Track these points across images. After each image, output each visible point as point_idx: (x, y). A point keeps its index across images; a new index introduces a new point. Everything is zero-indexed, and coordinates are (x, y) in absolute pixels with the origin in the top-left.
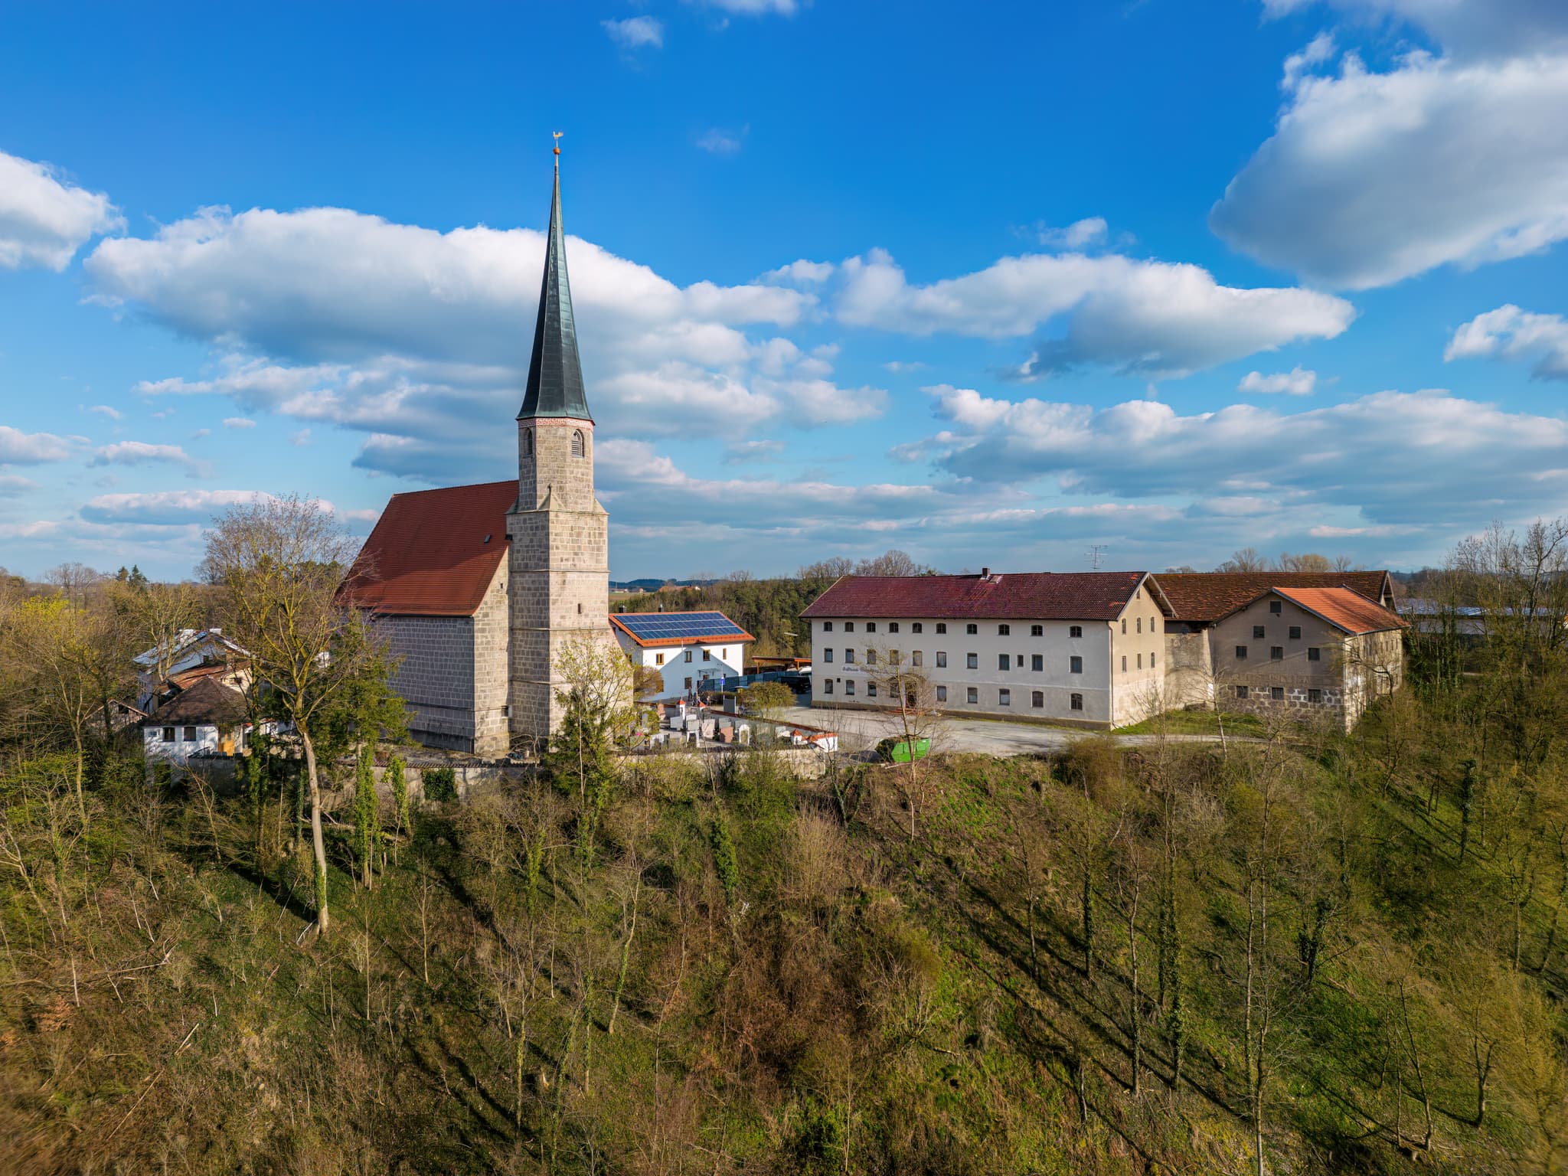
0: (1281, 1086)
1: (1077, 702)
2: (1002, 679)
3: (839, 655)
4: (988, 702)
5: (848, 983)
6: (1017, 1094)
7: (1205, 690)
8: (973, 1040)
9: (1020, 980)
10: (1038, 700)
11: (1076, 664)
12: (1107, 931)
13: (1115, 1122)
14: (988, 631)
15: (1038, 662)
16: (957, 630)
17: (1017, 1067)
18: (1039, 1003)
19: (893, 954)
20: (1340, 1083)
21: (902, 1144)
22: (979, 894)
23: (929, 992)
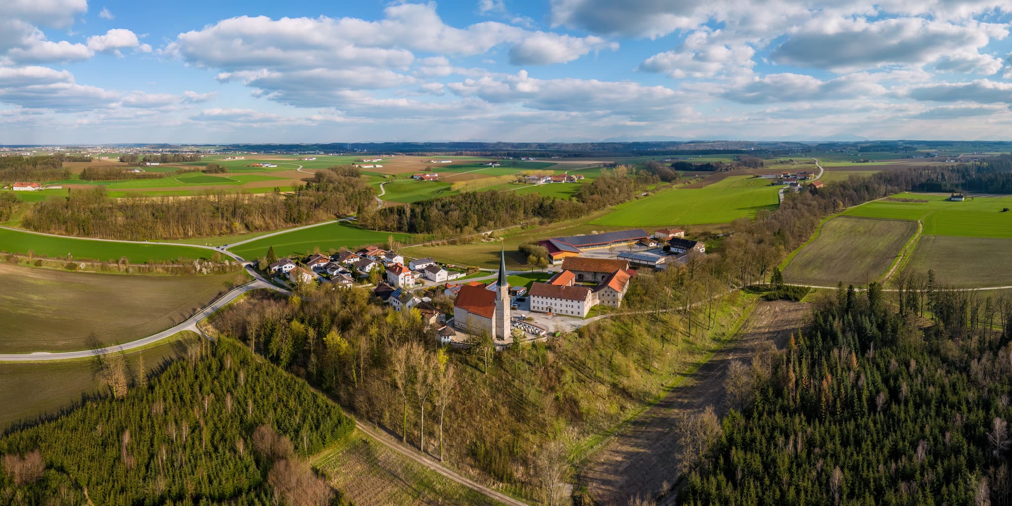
0: (608, 379)
1: (579, 313)
2: (567, 309)
3: (536, 302)
4: (564, 313)
5: (557, 376)
6: (578, 388)
7: (598, 302)
8: (573, 381)
9: (577, 372)
10: (572, 313)
11: (579, 307)
12: (587, 361)
13: (590, 389)
14: (564, 301)
15: (572, 307)
16: (558, 300)
17: (578, 384)
18: (581, 374)
19: (563, 372)
20: (614, 376)
21: (567, 397)
22: (571, 359)
23: (567, 376)
